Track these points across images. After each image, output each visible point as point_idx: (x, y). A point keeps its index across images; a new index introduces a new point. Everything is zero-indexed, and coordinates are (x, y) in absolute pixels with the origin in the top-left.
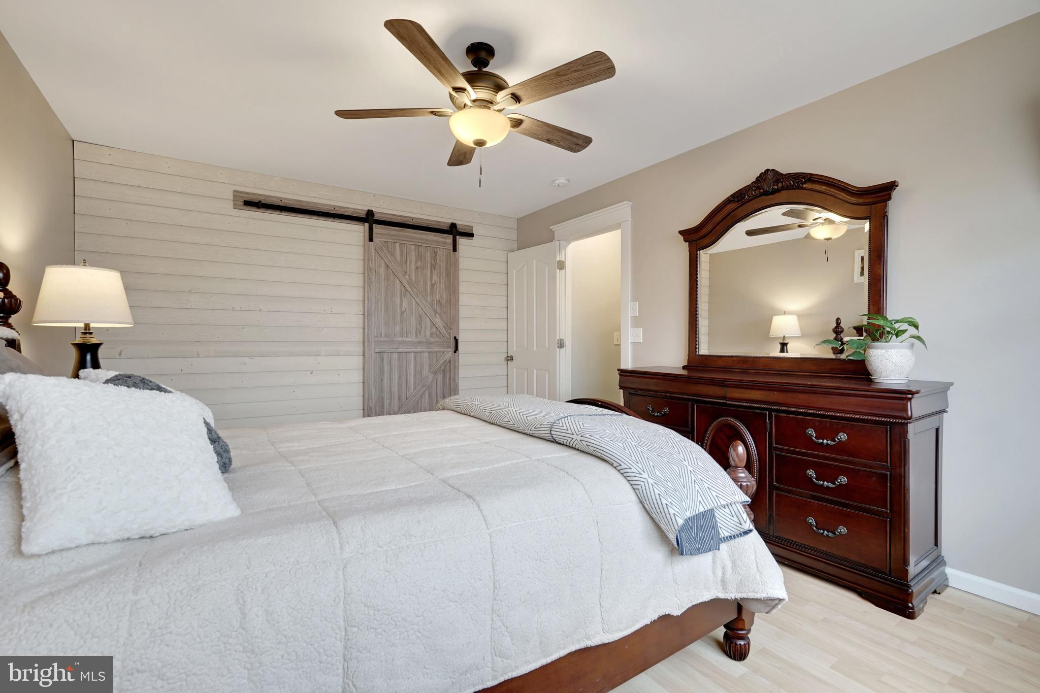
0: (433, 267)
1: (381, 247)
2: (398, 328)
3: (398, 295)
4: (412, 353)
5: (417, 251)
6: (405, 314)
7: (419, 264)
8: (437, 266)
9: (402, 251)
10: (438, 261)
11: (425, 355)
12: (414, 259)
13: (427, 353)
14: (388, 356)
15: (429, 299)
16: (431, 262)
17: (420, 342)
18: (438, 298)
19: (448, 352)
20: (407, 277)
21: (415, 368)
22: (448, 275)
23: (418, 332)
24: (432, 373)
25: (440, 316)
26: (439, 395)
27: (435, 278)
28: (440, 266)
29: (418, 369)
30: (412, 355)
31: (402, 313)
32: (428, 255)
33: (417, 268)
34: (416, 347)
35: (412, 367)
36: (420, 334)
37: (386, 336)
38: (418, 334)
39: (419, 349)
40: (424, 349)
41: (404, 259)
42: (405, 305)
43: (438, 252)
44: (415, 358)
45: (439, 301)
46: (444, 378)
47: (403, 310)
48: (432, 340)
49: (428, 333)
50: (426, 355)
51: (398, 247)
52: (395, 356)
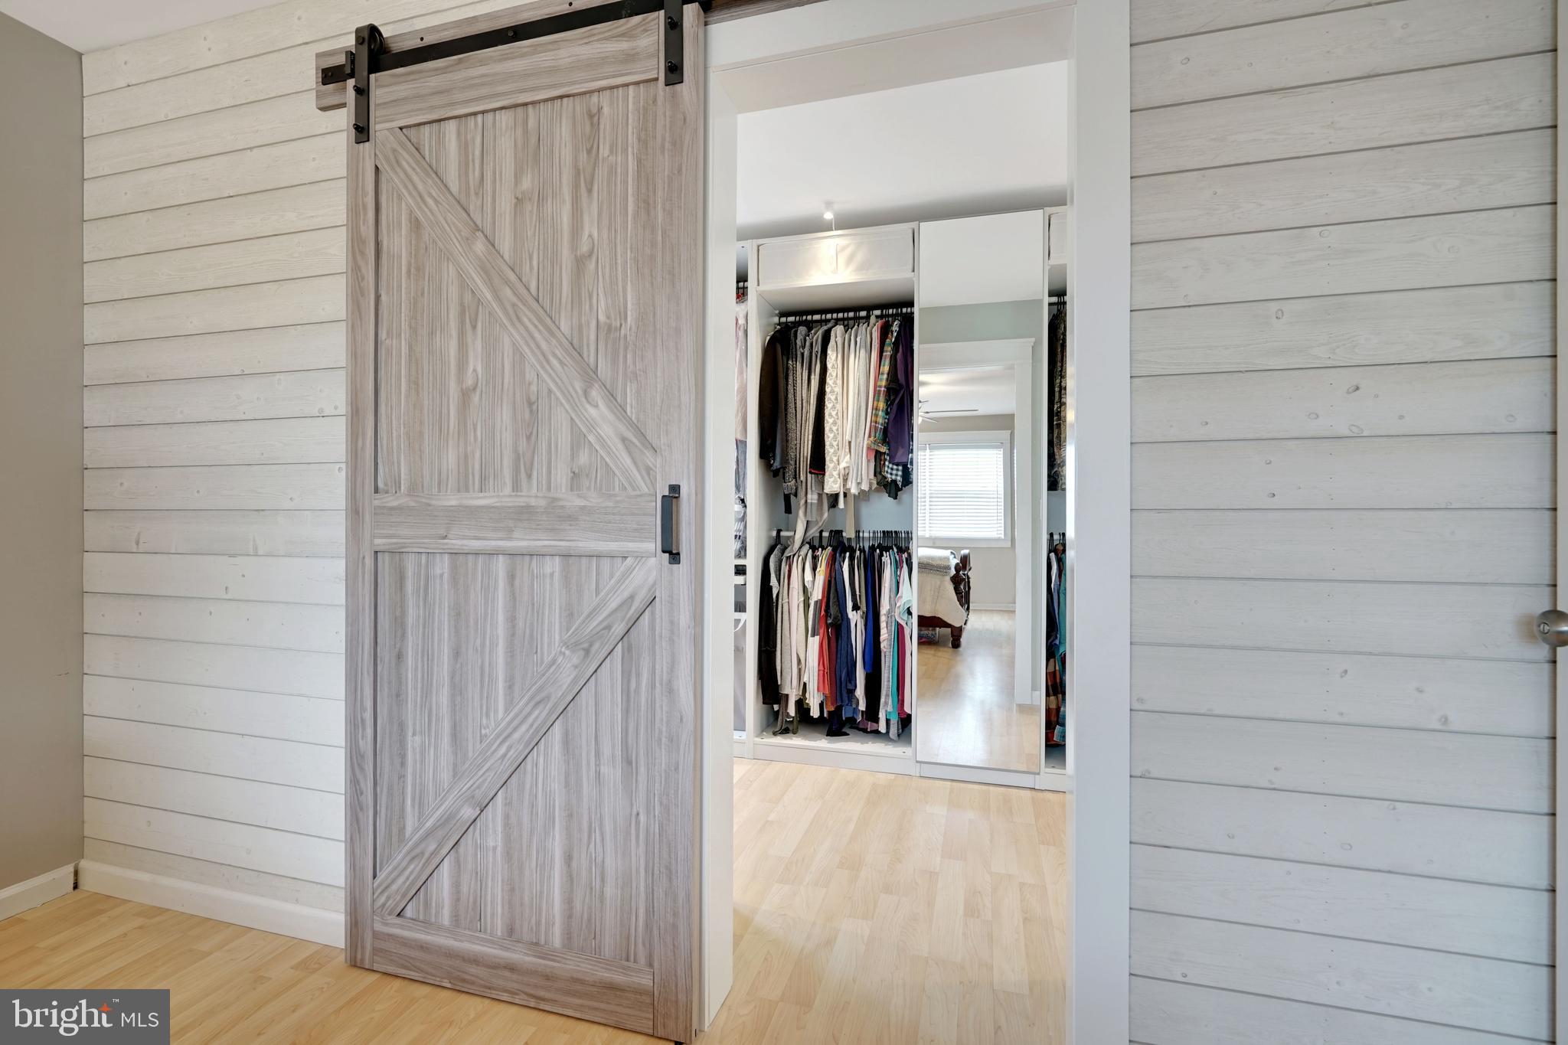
0: (583, 181)
1: (394, 151)
2: (451, 458)
3: (453, 325)
4: (501, 557)
5: (519, 132)
6: (476, 398)
7: (526, 183)
8: (601, 173)
9: (464, 147)
10: (604, 151)
11: (548, 570)
12: (508, 170)
13: (557, 559)
14: (420, 565)
15: (564, 325)
16: (576, 161)
17: (524, 514)
18: (602, 318)
19: (640, 557)
20: (480, 247)
21: (512, 620)
22: (647, 202)
23: (523, 468)
24: (573, 646)
25: (611, 395)
26: (606, 750)
27: (589, 228)
28: (612, 170)
29: (520, 624)
30: (501, 565)
31: (465, 395)
32: (564, 132)
33: (519, 201)
34: (511, 531)
35: (501, 618)
36: (529, 476)
37: (413, 490)
38: (523, 475)
39: (520, 542)
40: (542, 542)
41: (474, 176)
42: (476, 363)
43: (606, 110)
44: (511, 577)
45: (609, 328)
46: (626, 675)
47: (469, 381)
48: (575, 502)
49: (561, 476)
50: (553, 566)
51: (453, 137)
52: (442, 567)
